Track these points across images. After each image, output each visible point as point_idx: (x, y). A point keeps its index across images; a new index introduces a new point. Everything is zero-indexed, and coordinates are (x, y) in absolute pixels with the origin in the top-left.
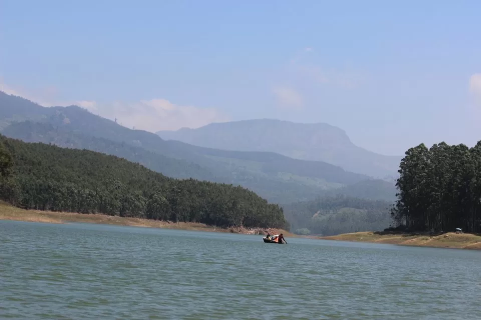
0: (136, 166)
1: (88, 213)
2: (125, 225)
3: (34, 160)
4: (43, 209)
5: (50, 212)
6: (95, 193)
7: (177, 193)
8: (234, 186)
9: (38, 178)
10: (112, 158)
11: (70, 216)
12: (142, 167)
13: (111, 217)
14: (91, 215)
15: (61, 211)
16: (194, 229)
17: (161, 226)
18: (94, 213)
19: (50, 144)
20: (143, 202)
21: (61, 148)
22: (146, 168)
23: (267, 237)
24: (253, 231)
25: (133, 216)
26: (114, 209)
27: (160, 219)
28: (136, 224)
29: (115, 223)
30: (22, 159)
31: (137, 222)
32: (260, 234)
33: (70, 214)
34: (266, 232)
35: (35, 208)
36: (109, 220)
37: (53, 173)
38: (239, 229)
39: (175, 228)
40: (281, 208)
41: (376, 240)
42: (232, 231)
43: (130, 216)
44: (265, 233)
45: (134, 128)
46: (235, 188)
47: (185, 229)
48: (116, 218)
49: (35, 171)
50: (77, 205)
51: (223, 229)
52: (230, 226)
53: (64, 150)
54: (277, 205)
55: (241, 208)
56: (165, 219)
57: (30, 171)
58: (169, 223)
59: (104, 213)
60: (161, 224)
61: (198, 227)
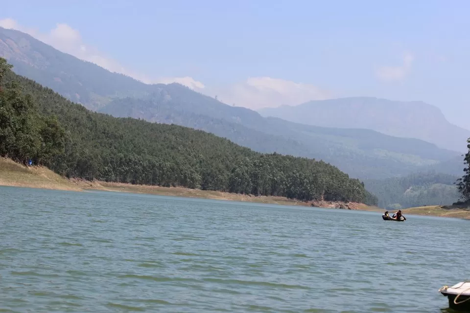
0: (222, 140)
1: (168, 186)
2: (205, 197)
3: (117, 134)
4: (124, 181)
5: (130, 185)
6: (176, 167)
7: (259, 166)
8: (316, 160)
9: (119, 152)
10: (200, 133)
11: (151, 189)
12: (229, 141)
13: (191, 190)
14: (171, 188)
15: (141, 184)
16: (277, 203)
17: (242, 199)
18: (174, 186)
19: (139, 118)
20: (226, 176)
21: (150, 123)
22: (233, 143)
23: (386, 215)
24: (333, 205)
25: (215, 190)
26: (193, 182)
27: (242, 193)
28: (217, 198)
29: (195, 196)
30: (104, 133)
31: (218, 195)
32: (340, 208)
33: (150, 187)
34: (347, 206)
35: (115, 181)
36: (190, 193)
37: (134, 147)
38: (320, 202)
39: (256, 201)
40: (363, 183)
41: (443, 214)
42: (313, 205)
43: (211, 190)
44: (345, 207)
45: (234, 105)
46: (317, 162)
47: (266, 202)
48: (197, 191)
49: (117, 145)
50: (157, 178)
51: (304, 202)
52: (311, 199)
53: (153, 124)
54: (358, 180)
55: (321, 182)
56: (247, 193)
57: (111, 144)
58: (250, 196)
59: (185, 186)
60: (243, 197)
61: (279, 200)
